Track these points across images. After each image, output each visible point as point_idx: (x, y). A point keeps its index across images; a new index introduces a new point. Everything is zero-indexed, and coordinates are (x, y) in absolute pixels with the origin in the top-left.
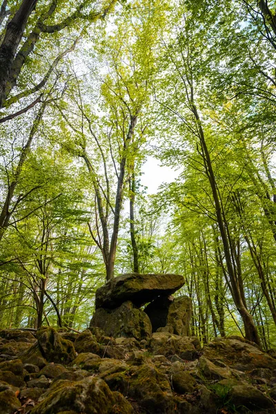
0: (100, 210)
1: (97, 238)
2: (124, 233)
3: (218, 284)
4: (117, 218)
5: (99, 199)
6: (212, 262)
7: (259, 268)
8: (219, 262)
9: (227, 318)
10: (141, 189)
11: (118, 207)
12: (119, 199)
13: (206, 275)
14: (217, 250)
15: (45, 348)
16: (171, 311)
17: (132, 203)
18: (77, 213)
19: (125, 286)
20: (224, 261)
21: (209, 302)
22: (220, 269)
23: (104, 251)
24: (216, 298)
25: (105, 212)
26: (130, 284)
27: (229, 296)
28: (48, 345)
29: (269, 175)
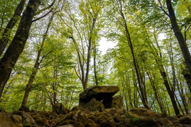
0: (80, 62)
1: (79, 75)
2: (91, 73)
3: (135, 95)
4: (88, 66)
5: (80, 57)
6: (132, 85)
7: (154, 87)
8: (135, 85)
10: (99, 52)
11: (88, 61)
12: (89, 57)
13: (129, 91)
14: (134, 80)
15: (58, 111)
16: (113, 102)
17: (94, 59)
18: (70, 63)
19: (92, 91)
20: (138, 85)
21: (131, 104)
22: (136, 88)
23: (82, 80)
24: (134, 102)
25: (82, 63)
26: (95, 90)
27: (140, 101)
29: (158, 44)
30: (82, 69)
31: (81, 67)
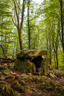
0: (16, 11)
3: (57, 39)
4: (23, 16)
8: (59, 32)
9: (59, 49)
10: (32, 3)
11: (23, 11)
12: (24, 8)
13: (53, 36)
14: (59, 27)
15: (3, 93)
17: (28, 9)
19: (27, 55)
21: (53, 45)
23: (18, 28)
27: (60, 43)
28: (4, 92)
30: (18, 18)
31: (17, 16)
